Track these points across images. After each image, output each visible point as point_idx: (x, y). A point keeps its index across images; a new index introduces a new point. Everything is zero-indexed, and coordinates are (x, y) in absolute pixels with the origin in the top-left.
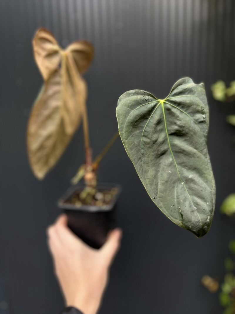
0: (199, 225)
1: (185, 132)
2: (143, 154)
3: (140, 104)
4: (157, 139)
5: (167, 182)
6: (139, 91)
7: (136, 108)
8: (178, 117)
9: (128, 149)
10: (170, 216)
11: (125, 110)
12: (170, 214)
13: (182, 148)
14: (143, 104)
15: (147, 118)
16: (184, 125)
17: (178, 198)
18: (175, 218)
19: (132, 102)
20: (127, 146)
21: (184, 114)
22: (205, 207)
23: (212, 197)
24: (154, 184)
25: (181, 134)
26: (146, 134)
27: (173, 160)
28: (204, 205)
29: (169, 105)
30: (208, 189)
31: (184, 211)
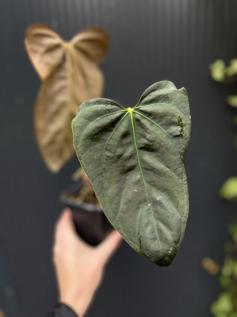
0: (158, 255)
1: (156, 147)
2: (104, 169)
3: (101, 114)
4: (122, 153)
5: (130, 201)
6: (101, 99)
7: (95, 119)
8: (148, 129)
9: (84, 164)
10: (128, 239)
11: (81, 122)
12: (128, 237)
13: (151, 165)
14: (106, 114)
15: (111, 130)
16: (154, 140)
17: (140, 222)
18: (133, 242)
19: (91, 113)
20: (83, 162)
21: (156, 126)
22: (169, 236)
23: (181, 226)
24: (115, 202)
25: (152, 149)
26: (109, 147)
27: (141, 177)
28: (168, 234)
29: (138, 115)
30: (178, 215)
31: (143, 237)
